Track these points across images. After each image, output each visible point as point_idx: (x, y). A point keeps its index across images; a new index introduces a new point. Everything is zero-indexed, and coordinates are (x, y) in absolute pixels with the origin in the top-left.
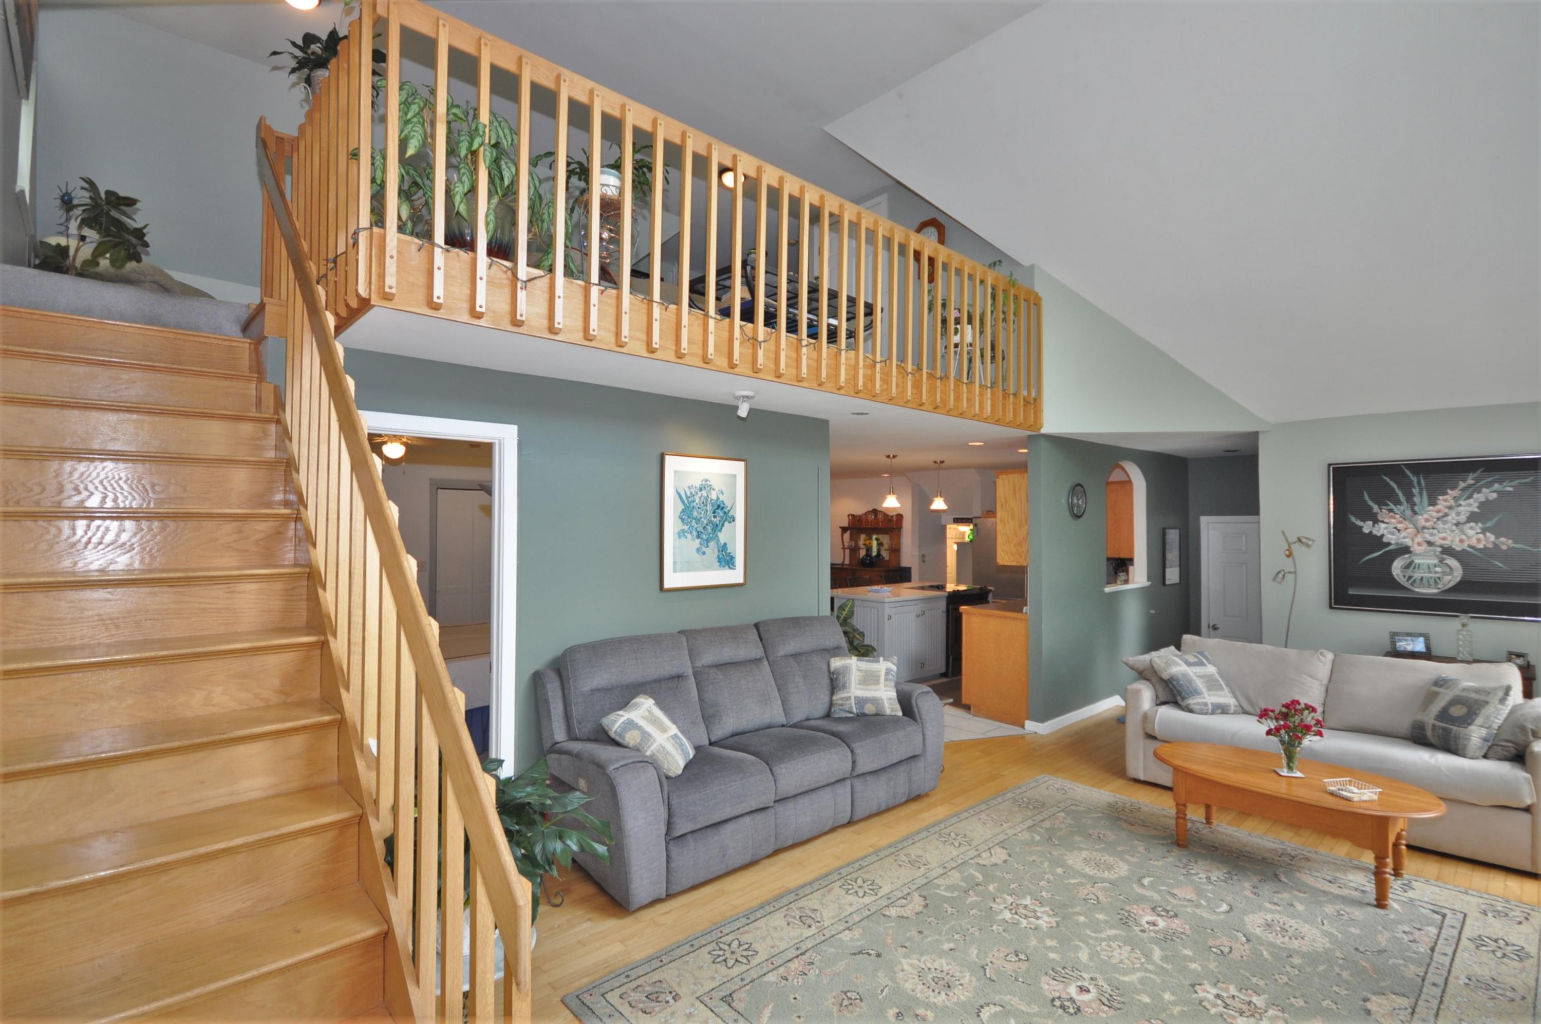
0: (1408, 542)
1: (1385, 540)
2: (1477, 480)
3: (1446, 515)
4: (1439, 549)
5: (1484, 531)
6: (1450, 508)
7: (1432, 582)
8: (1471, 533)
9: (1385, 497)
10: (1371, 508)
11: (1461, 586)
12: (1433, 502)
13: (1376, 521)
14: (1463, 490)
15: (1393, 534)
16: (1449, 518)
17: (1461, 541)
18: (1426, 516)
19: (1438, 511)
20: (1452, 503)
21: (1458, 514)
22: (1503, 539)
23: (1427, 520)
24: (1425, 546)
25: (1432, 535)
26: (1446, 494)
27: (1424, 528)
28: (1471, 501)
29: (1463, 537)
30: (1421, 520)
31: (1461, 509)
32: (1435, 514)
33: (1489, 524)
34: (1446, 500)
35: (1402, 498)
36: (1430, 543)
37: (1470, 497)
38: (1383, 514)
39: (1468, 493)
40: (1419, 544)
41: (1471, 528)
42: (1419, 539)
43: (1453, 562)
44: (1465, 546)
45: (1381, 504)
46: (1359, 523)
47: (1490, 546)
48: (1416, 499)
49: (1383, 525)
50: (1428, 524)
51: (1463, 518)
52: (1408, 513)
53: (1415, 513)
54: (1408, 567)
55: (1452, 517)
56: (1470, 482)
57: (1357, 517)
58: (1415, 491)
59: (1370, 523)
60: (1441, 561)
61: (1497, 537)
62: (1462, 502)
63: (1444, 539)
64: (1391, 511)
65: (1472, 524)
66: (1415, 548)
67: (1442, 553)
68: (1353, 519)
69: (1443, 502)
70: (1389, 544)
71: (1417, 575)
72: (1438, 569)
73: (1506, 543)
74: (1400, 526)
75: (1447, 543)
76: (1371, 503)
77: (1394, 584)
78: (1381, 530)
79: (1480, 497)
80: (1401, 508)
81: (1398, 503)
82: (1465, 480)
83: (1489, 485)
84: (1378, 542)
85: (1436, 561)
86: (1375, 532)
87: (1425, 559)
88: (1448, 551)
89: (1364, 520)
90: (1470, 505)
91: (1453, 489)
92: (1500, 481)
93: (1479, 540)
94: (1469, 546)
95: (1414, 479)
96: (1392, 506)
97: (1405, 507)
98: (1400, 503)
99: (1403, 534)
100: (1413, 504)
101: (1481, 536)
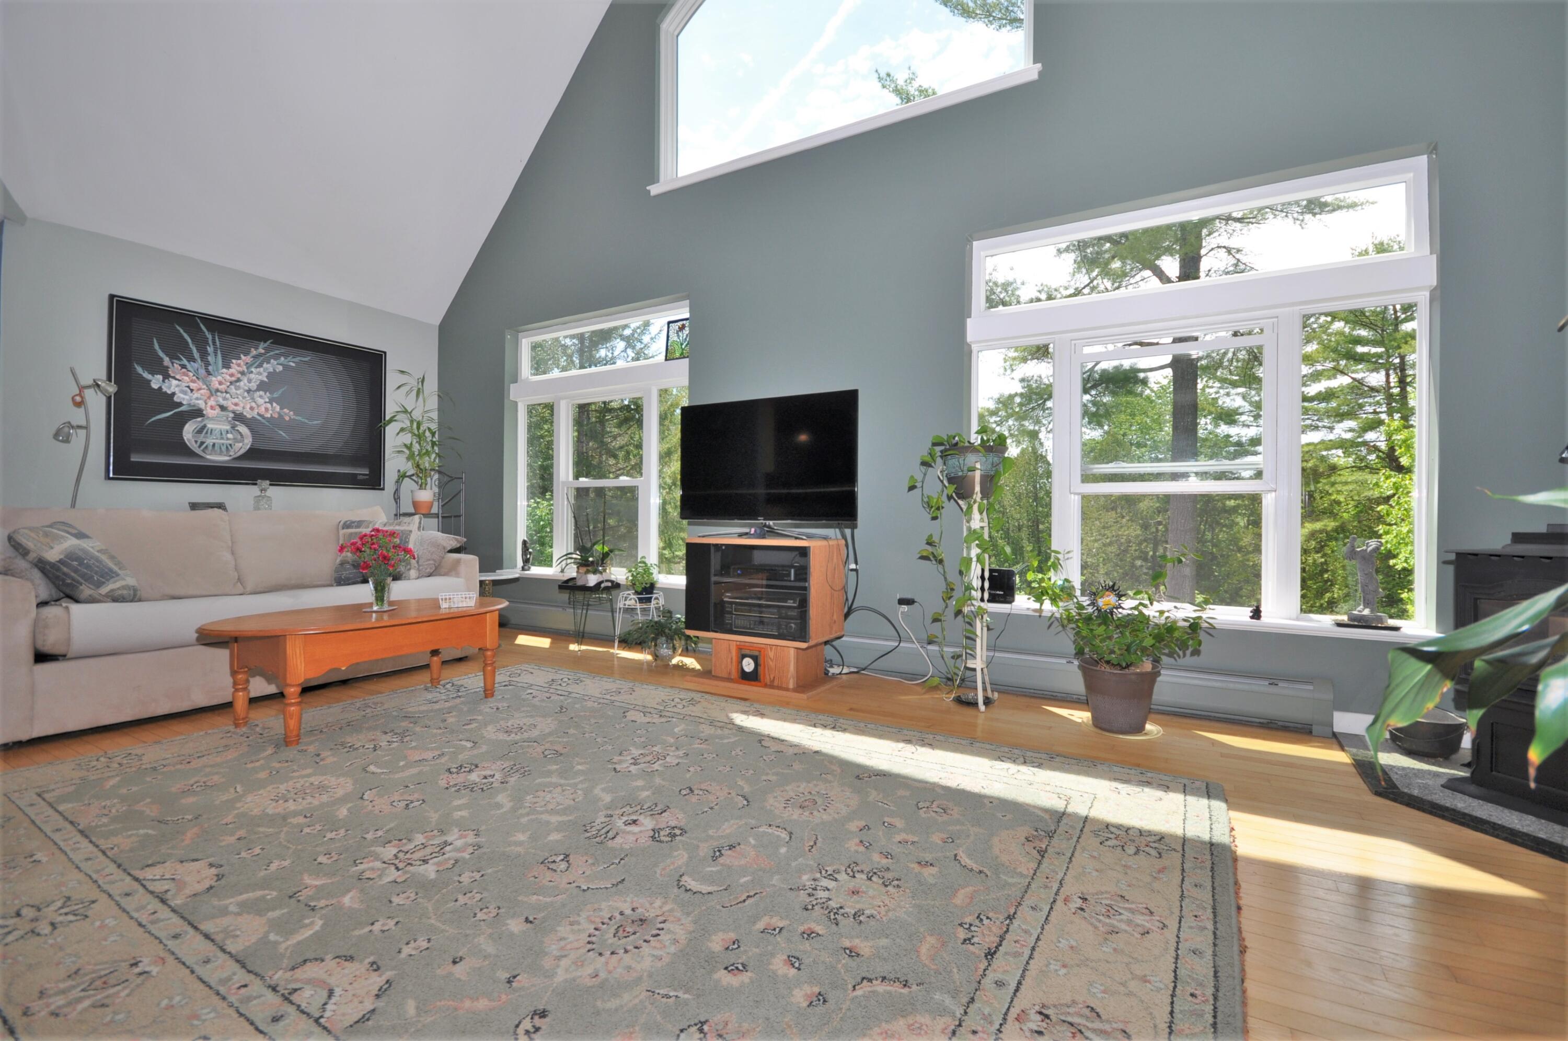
0: (201, 404)
1: (176, 399)
2: (267, 350)
3: (238, 380)
4: (232, 415)
5: (271, 402)
6: (243, 373)
7: (224, 448)
8: (260, 401)
9: (178, 350)
10: (161, 360)
11: (252, 453)
12: (227, 366)
13: (166, 376)
14: (255, 357)
15: (185, 393)
16: (242, 384)
17: (252, 408)
18: (220, 378)
19: (232, 375)
20: (244, 368)
21: (250, 381)
22: (286, 410)
23: (220, 383)
24: (218, 410)
25: (225, 399)
26: (239, 358)
27: (217, 390)
28: (262, 369)
29: (254, 405)
30: (215, 382)
31: (252, 376)
32: (228, 377)
33: (275, 395)
34: (239, 365)
35: (196, 355)
36: (223, 408)
37: (260, 366)
38: (175, 369)
39: (260, 361)
40: (212, 408)
41: (261, 397)
42: (212, 402)
43: (243, 429)
44: (255, 414)
45: (173, 357)
46: (146, 375)
47: (276, 416)
48: (211, 359)
49: (174, 382)
50: (222, 387)
51: (253, 386)
52: (202, 372)
53: (209, 373)
54: (200, 431)
55: (244, 383)
56: (261, 351)
57: (144, 368)
58: (210, 349)
59: (160, 377)
60: (233, 427)
61: (281, 409)
62: (253, 370)
63: (236, 405)
64: (183, 367)
65: (262, 393)
66: (208, 412)
67: (234, 419)
68: (139, 370)
69: (237, 366)
70: (180, 404)
71: (209, 441)
72: (230, 436)
73: (288, 414)
74: (193, 385)
75: (239, 409)
76: (161, 354)
77: (185, 450)
78: (171, 387)
79: (269, 367)
80: (196, 365)
81: (191, 359)
82: (256, 348)
83: (276, 357)
84: (168, 401)
85: (228, 427)
86: (165, 389)
87: (217, 424)
88: (239, 417)
89: (153, 373)
90: (260, 374)
91: (246, 354)
92: (286, 357)
93: (267, 409)
94: (259, 414)
95: (210, 337)
96: (185, 362)
97: (198, 364)
98: (194, 360)
99: (196, 395)
100: (207, 364)
101: (269, 405)
